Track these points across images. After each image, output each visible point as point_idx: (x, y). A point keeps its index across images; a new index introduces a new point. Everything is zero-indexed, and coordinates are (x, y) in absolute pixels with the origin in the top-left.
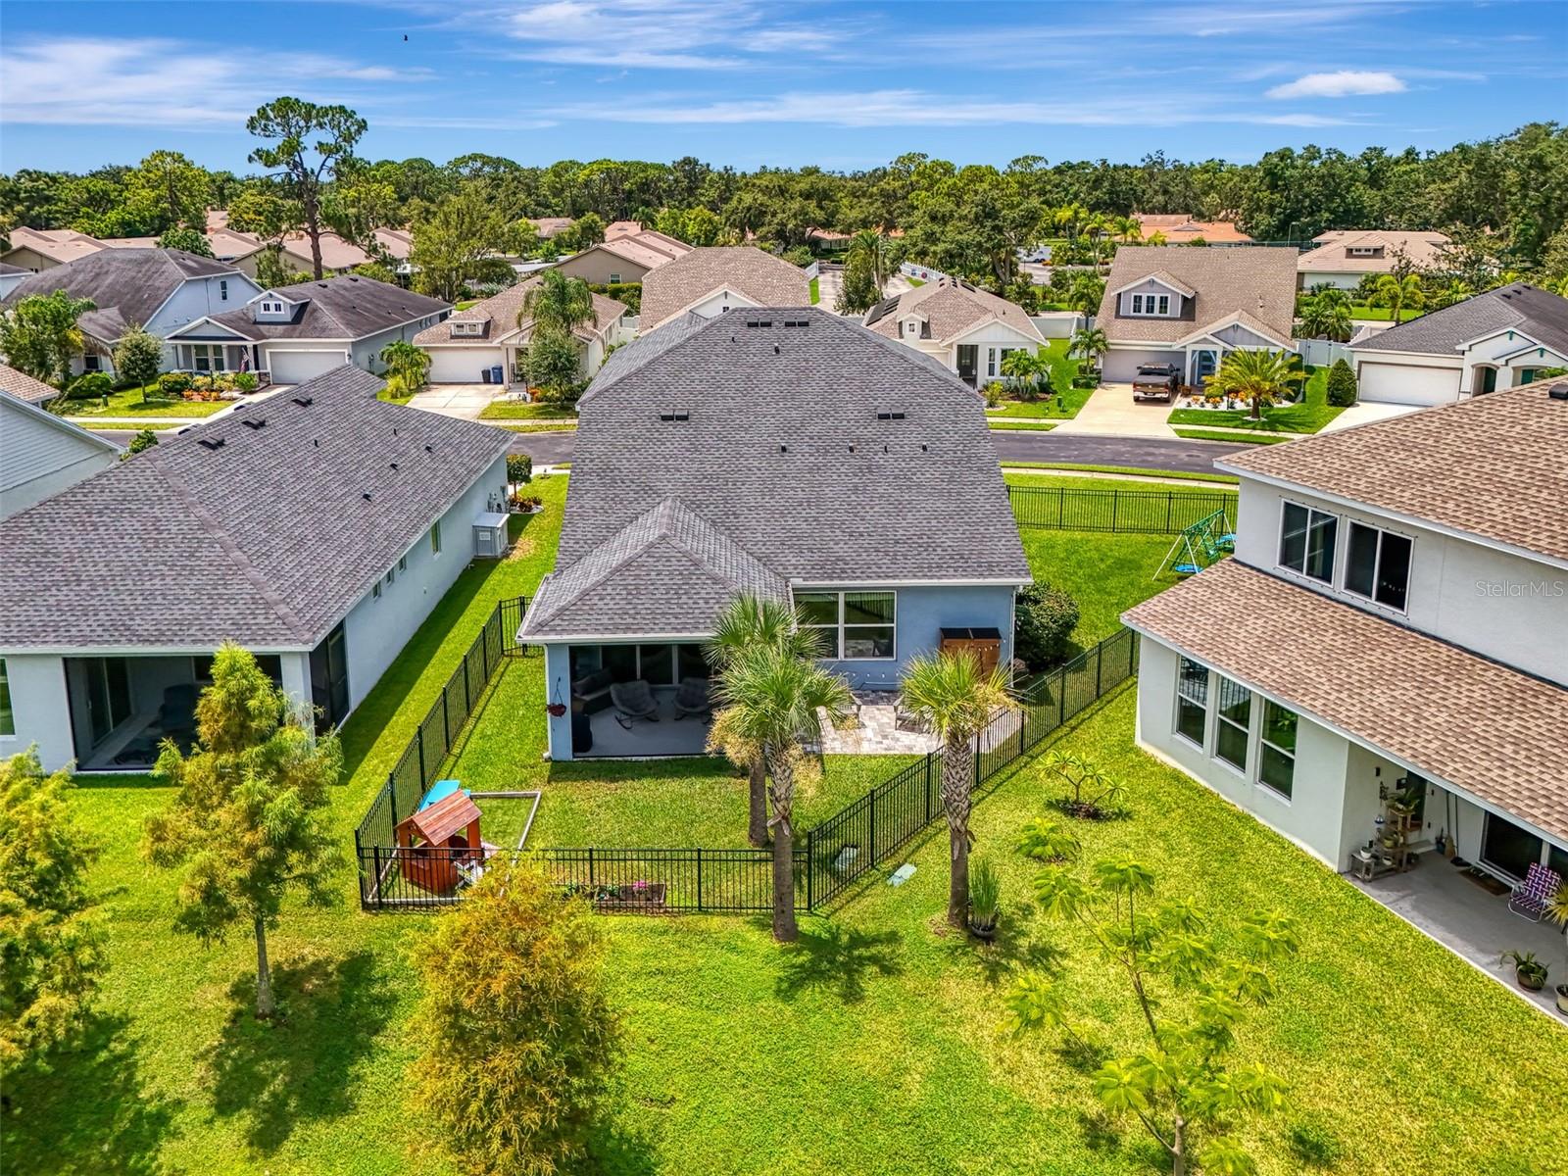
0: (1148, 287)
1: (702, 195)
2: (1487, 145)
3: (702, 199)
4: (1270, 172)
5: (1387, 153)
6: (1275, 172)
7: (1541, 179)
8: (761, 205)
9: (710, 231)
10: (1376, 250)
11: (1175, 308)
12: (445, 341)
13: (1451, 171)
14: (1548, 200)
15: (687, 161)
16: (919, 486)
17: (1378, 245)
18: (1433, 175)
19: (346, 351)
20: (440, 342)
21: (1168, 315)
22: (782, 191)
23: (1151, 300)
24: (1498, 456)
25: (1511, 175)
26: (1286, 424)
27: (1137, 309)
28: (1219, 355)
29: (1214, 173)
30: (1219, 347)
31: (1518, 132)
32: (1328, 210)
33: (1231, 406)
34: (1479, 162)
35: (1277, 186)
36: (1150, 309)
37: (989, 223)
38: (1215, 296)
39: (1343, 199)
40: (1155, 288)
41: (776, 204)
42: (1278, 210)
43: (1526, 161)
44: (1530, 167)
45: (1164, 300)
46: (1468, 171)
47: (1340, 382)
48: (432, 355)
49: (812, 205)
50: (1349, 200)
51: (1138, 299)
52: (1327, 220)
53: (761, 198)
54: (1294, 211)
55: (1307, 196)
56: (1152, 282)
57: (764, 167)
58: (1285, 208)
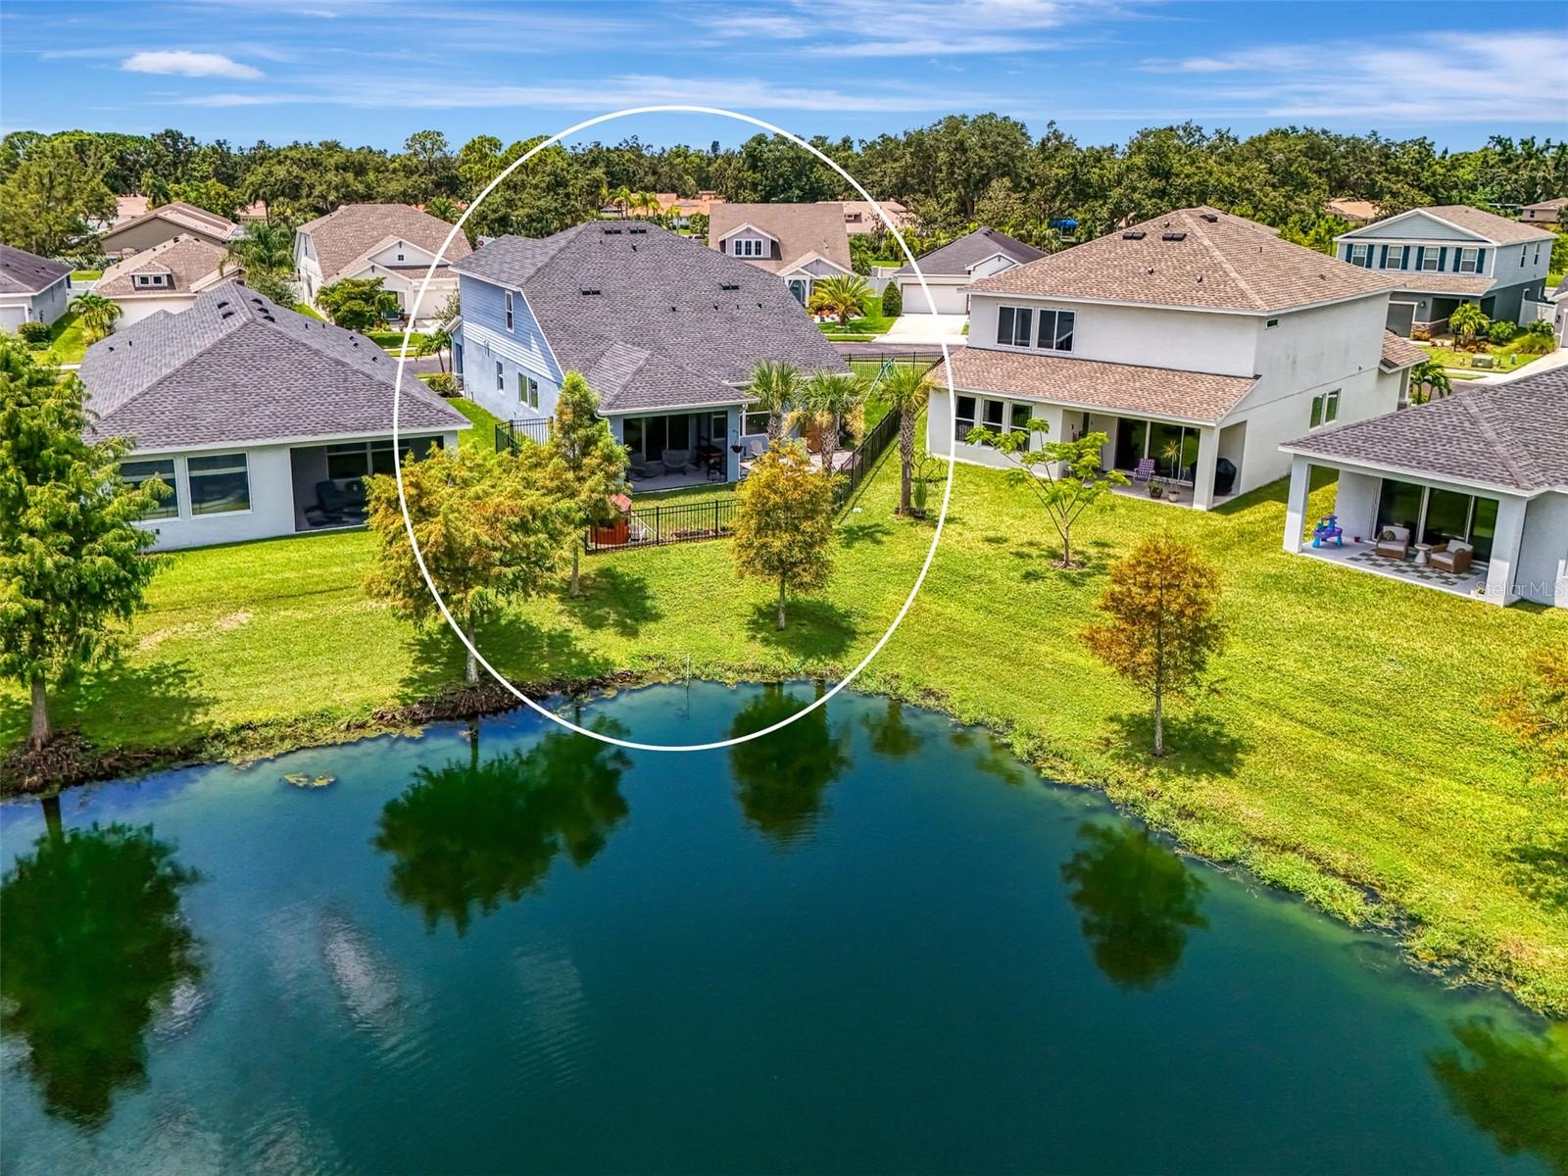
0: (746, 234)
1: (194, 170)
2: (921, 132)
3: (195, 174)
4: (750, 155)
5: (828, 142)
6: (754, 156)
7: (963, 159)
8: (297, 177)
9: (227, 205)
10: (856, 216)
11: (766, 251)
12: (130, 293)
13: (898, 153)
14: (969, 176)
15: (169, 133)
16: (767, 327)
17: (857, 212)
18: (883, 157)
19: (26, 306)
20: (125, 294)
21: (762, 256)
22: (315, 164)
23: (748, 244)
24: (1108, 267)
25: (943, 156)
26: (866, 329)
27: (738, 252)
28: (808, 283)
29: (685, 158)
30: (807, 277)
31: (940, 123)
32: (798, 187)
33: (822, 320)
34: (918, 145)
35: (757, 167)
36: (748, 252)
37: (561, 191)
38: (792, 240)
39: (808, 178)
40: (752, 234)
41: (311, 177)
42: (760, 188)
43: (953, 145)
44: (956, 149)
45: (758, 244)
46: (911, 153)
47: (892, 298)
48: (122, 306)
49: (350, 177)
50: (813, 179)
51: (738, 244)
52: (798, 196)
53: (295, 170)
54: (772, 188)
55: (781, 175)
56: (748, 230)
57: (262, 142)
58: (765, 186)
